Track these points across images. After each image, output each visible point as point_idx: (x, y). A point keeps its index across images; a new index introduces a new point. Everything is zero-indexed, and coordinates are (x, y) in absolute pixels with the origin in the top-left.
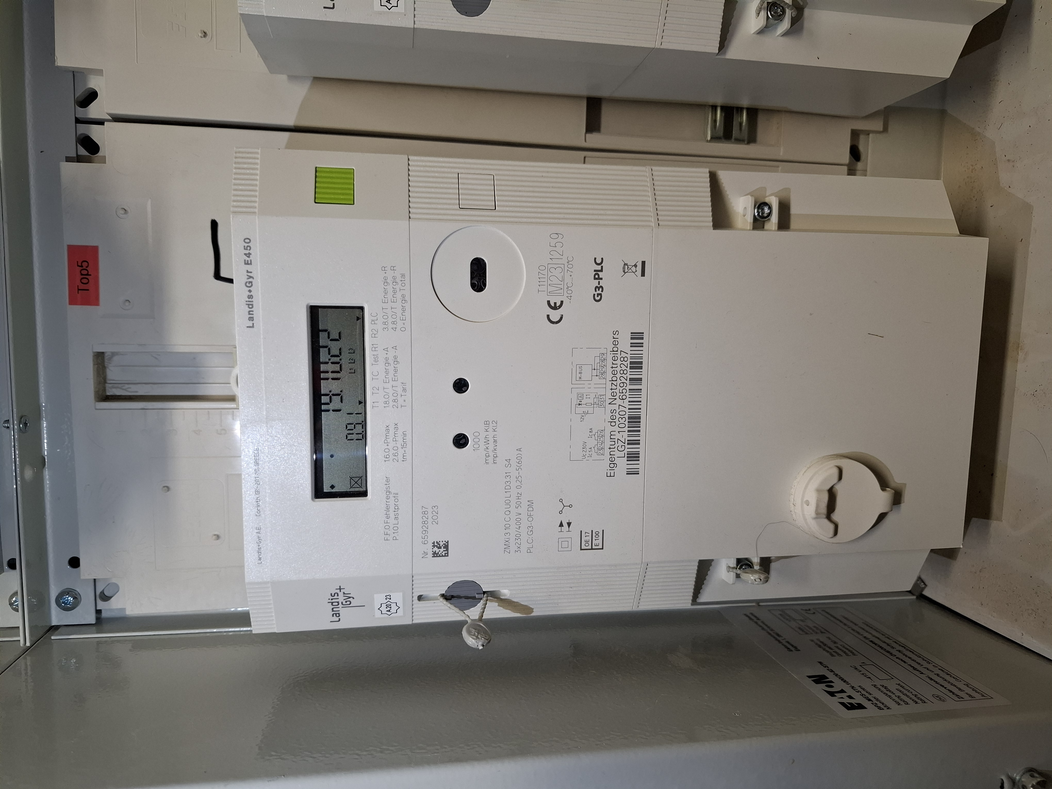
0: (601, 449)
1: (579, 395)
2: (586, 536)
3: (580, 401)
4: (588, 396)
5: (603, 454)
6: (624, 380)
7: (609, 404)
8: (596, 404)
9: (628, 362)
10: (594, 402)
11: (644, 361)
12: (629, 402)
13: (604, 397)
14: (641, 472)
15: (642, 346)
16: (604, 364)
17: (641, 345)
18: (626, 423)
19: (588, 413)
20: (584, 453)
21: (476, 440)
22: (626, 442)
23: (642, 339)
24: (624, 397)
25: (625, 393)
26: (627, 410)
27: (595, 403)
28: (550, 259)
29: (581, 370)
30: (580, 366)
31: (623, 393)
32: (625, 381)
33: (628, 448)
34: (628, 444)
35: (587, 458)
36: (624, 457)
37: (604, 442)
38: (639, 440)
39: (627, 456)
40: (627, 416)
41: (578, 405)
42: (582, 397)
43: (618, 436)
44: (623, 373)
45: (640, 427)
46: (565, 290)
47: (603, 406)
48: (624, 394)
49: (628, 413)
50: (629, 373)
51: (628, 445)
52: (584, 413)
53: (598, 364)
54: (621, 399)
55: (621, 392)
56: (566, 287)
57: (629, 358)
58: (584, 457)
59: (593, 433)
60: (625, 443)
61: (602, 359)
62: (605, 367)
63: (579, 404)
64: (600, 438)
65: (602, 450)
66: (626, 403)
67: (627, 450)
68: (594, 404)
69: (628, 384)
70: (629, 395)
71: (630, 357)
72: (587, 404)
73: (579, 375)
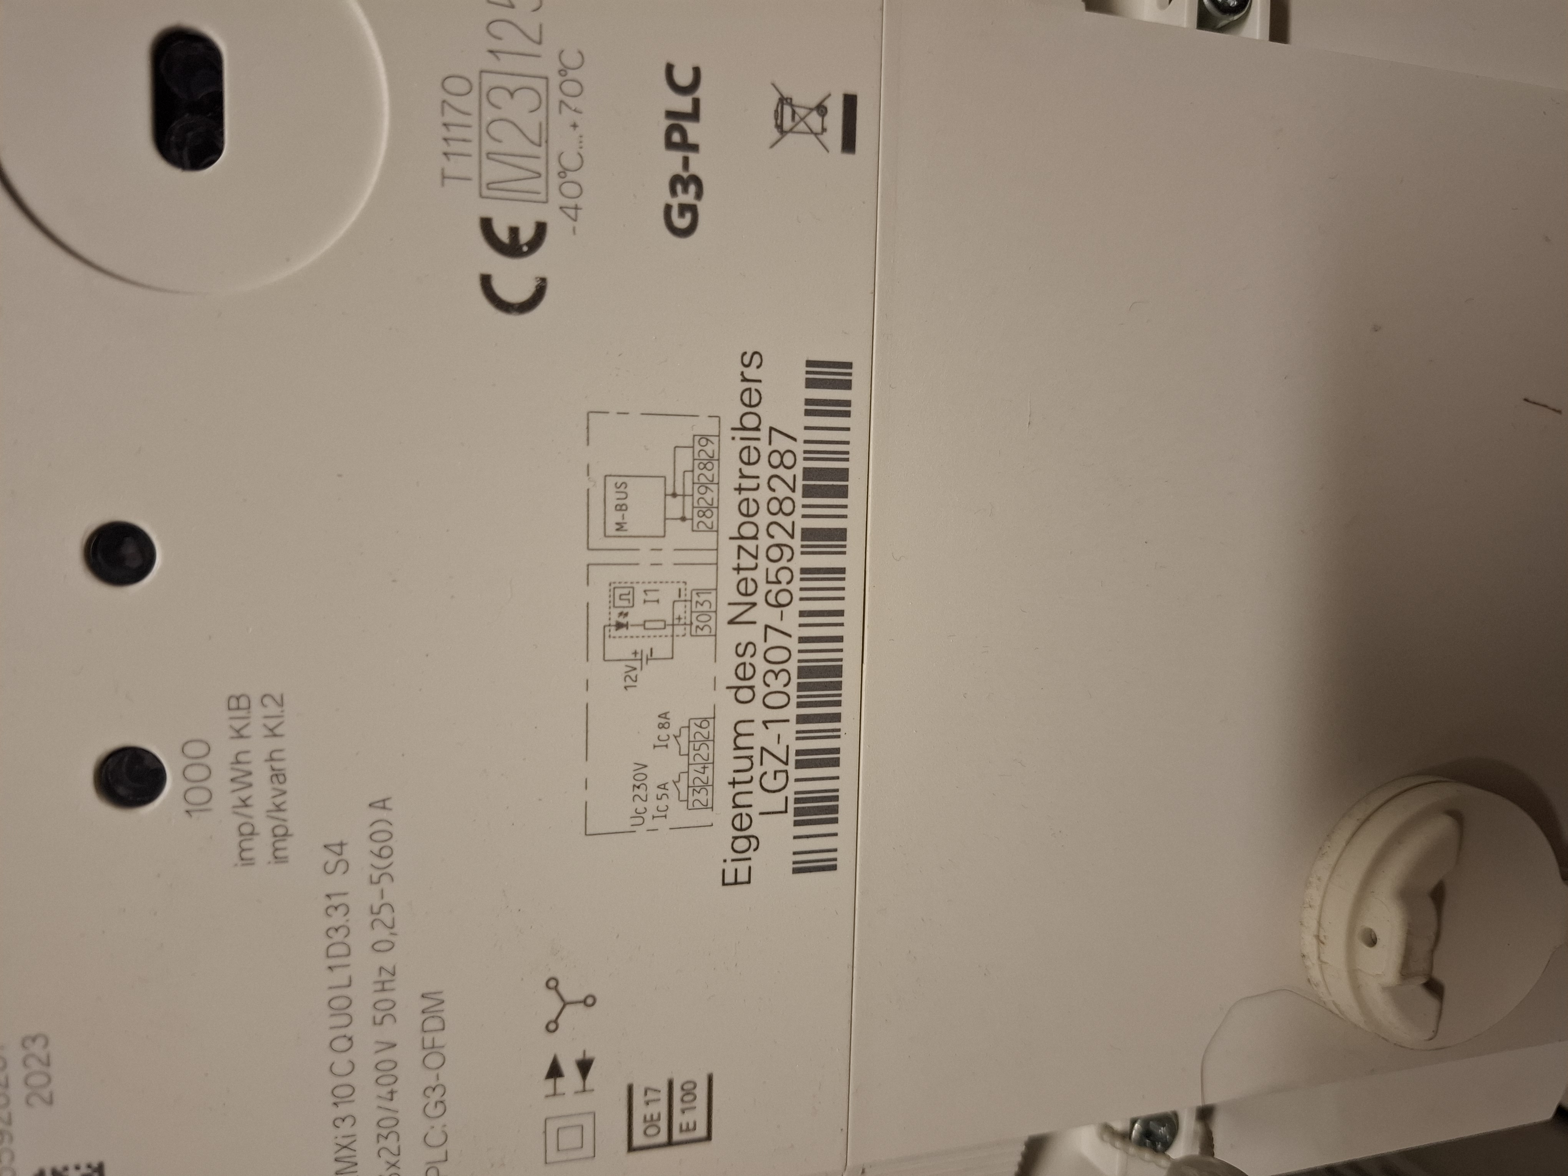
0: (702, 787)
1: (618, 592)
2: (647, 1103)
3: (621, 614)
4: (652, 596)
5: (710, 805)
6: (781, 537)
7: (731, 622)
8: (682, 621)
9: (798, 471)
10: (676, 616)
11: (855, 467)
12: (802, 614)
13: (711, 597)
14: (843, 859)
15: (847, 414)
16: (709, 474)
17: (842, 409)
18: (792, 689)
19: (654, 656)
20: (640, 805)
21: (196, 773)
22: (793, 758)
23: (847, 385)
24: (784, 598)
25: (788, 583)
26: (794, 644)
27: (679, 619)
28: (491, 52)
29: (623, 496)
30: (620, 480)
31: (779, 582)
32: (786, 539)
33: (797, 780)
34: (799, 765)
35: (649, 823)
36: (786, 812)
37: (711, 761)
38: (837, 751)
39: (795, 809)
40: (793, 666)
41: (613, 629)
42: (630, 597)
43: (762, 738)
44: (781, 509)
45: (838, 704)
46: (555, 181)
47: (706, 631)
48: (784, 586)
49: (796, 656)
50: (800, 511)
51: (797, 768)
52: (639, 657)
53: (689, 475)
54: (774, 602)
55: (772, 578)
56: (554, 168)
57: (800, 456)
58: (640, 821)
59: (673, 730)
60: (786, 763)
61: (703, 455)
62: (714, 487)
63: (619, 626)
64: (697, 748)
65: (703, 792)
66: (791, 621)
67: (793, 787)
68: (673, 625)
69: (798, 550)
70: (802, 589)
71: (805, 452)
72: (648, 625)
73: (614, 517)
